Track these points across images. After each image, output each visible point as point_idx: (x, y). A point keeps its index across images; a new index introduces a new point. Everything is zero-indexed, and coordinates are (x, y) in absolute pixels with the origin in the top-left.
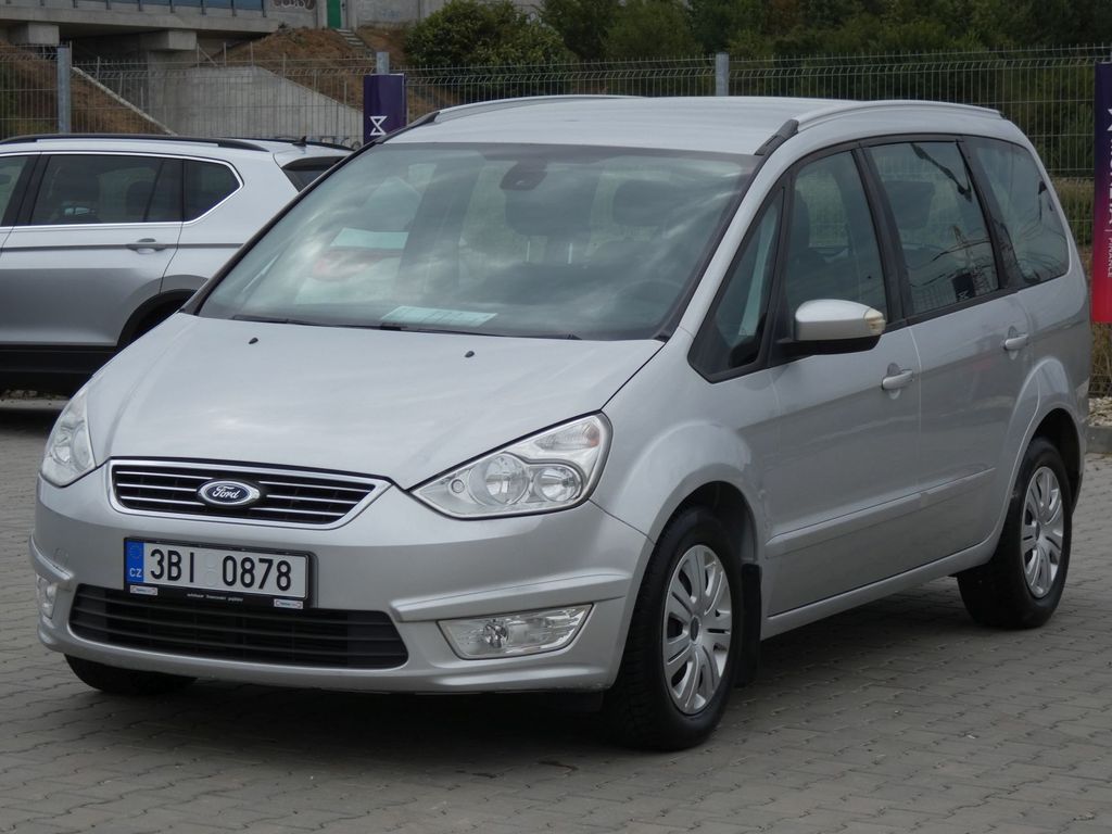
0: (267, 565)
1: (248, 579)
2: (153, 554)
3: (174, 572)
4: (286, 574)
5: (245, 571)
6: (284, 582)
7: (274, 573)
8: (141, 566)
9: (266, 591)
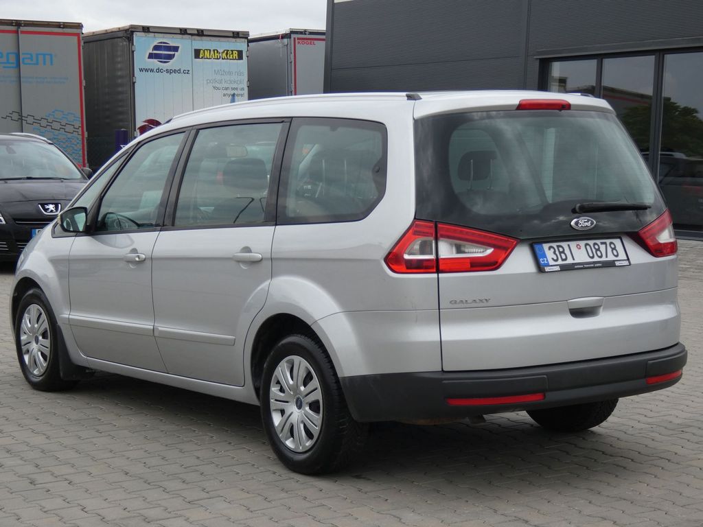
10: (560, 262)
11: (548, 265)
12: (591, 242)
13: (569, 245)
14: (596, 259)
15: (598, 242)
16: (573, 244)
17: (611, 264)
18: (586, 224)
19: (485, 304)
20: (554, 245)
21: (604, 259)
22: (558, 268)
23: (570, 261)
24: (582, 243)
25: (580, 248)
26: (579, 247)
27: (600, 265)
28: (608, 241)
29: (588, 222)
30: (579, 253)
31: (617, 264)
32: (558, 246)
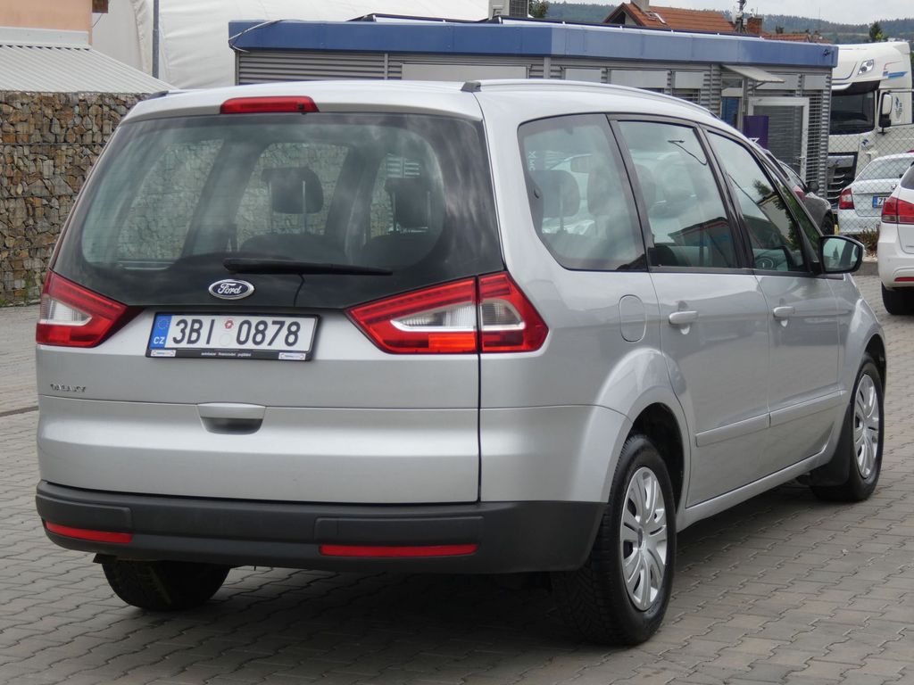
10: (184, 345)
11: (162, 347)
12: (254, 320)
13: (213, 321)
14: (250, 345)
15: (269, 320)
16: (221, 321)
17: (272, 356)
18: (232, 290)
19: (81, 395)
20: (189, 319)
21: (264, 346)
22: (173, 353)
23: (201, 344)
24: (238, 320)
25: (230, 327)
26: (228, 325)
27: (247, 355)
28: (288, 321)
29: (235, 287)
30: (223, 333)
31: (282, 356)
32: (194, 322)
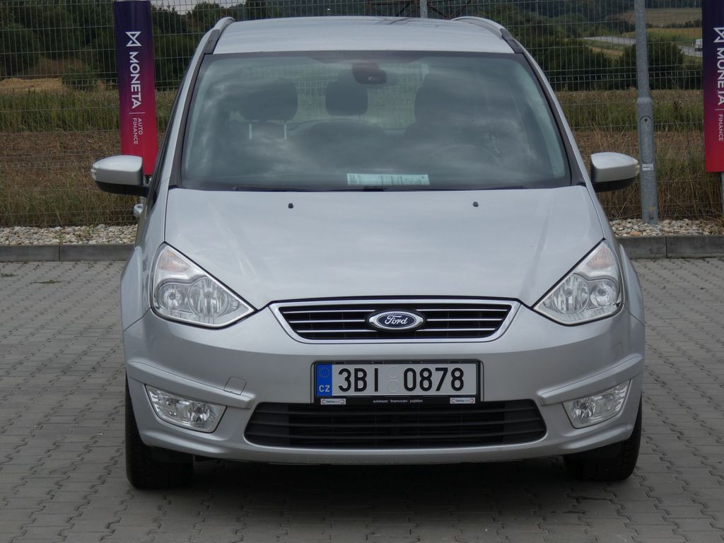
0: (443, 372)
1: (426, 384)
2: (341, 373)
3: (361, 384)
4: (460, 378)
5: (423, 379)
6: (457, 384)
7: (449, 378)
8: (330, 384)
9: (442, 392)
